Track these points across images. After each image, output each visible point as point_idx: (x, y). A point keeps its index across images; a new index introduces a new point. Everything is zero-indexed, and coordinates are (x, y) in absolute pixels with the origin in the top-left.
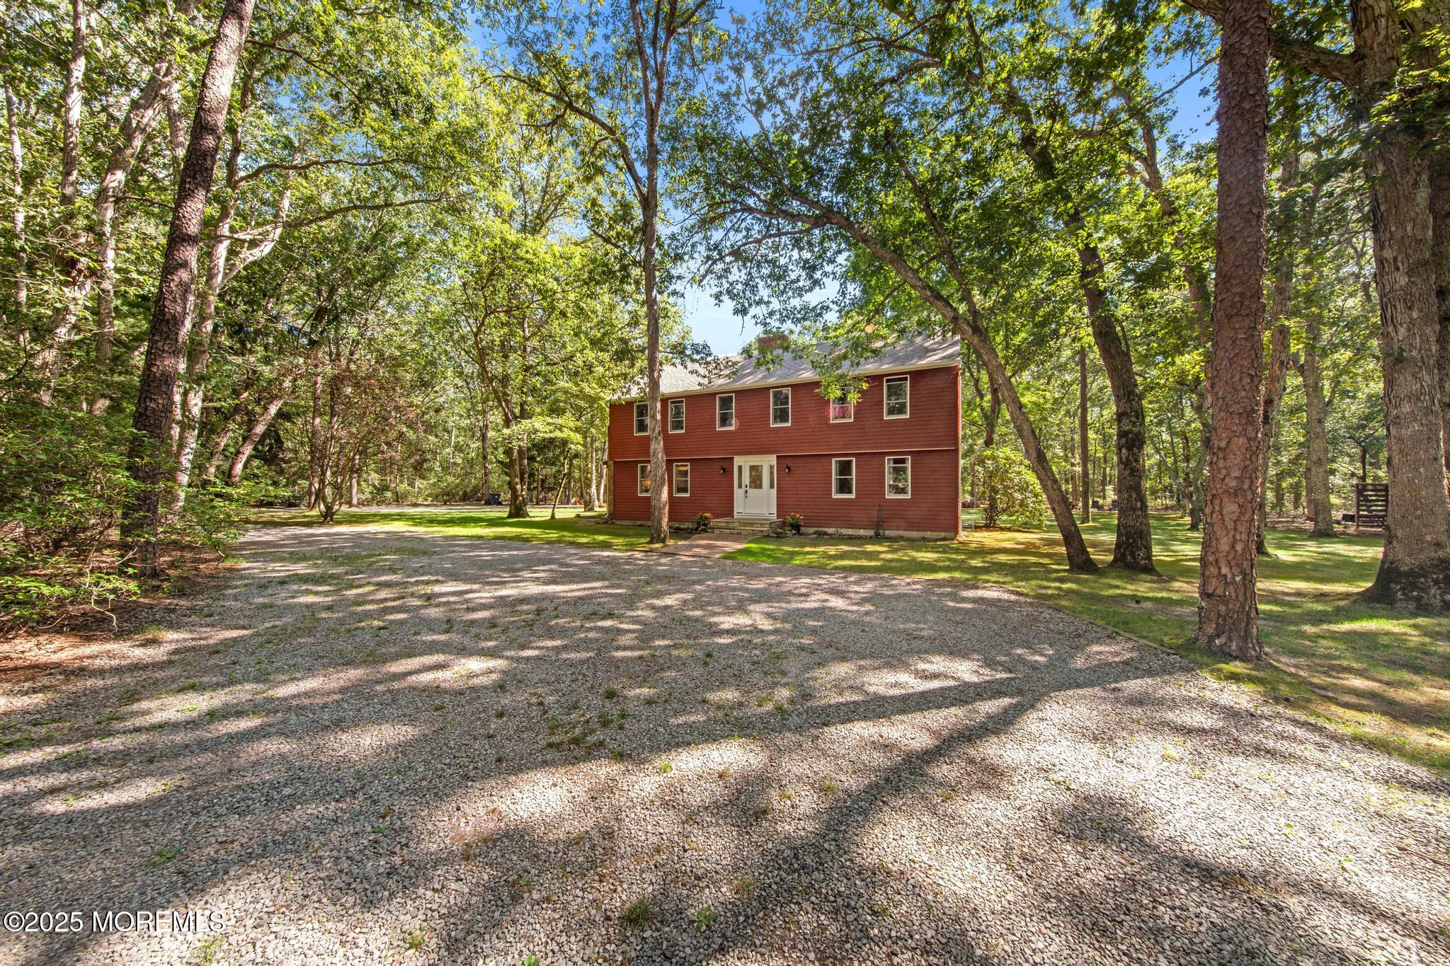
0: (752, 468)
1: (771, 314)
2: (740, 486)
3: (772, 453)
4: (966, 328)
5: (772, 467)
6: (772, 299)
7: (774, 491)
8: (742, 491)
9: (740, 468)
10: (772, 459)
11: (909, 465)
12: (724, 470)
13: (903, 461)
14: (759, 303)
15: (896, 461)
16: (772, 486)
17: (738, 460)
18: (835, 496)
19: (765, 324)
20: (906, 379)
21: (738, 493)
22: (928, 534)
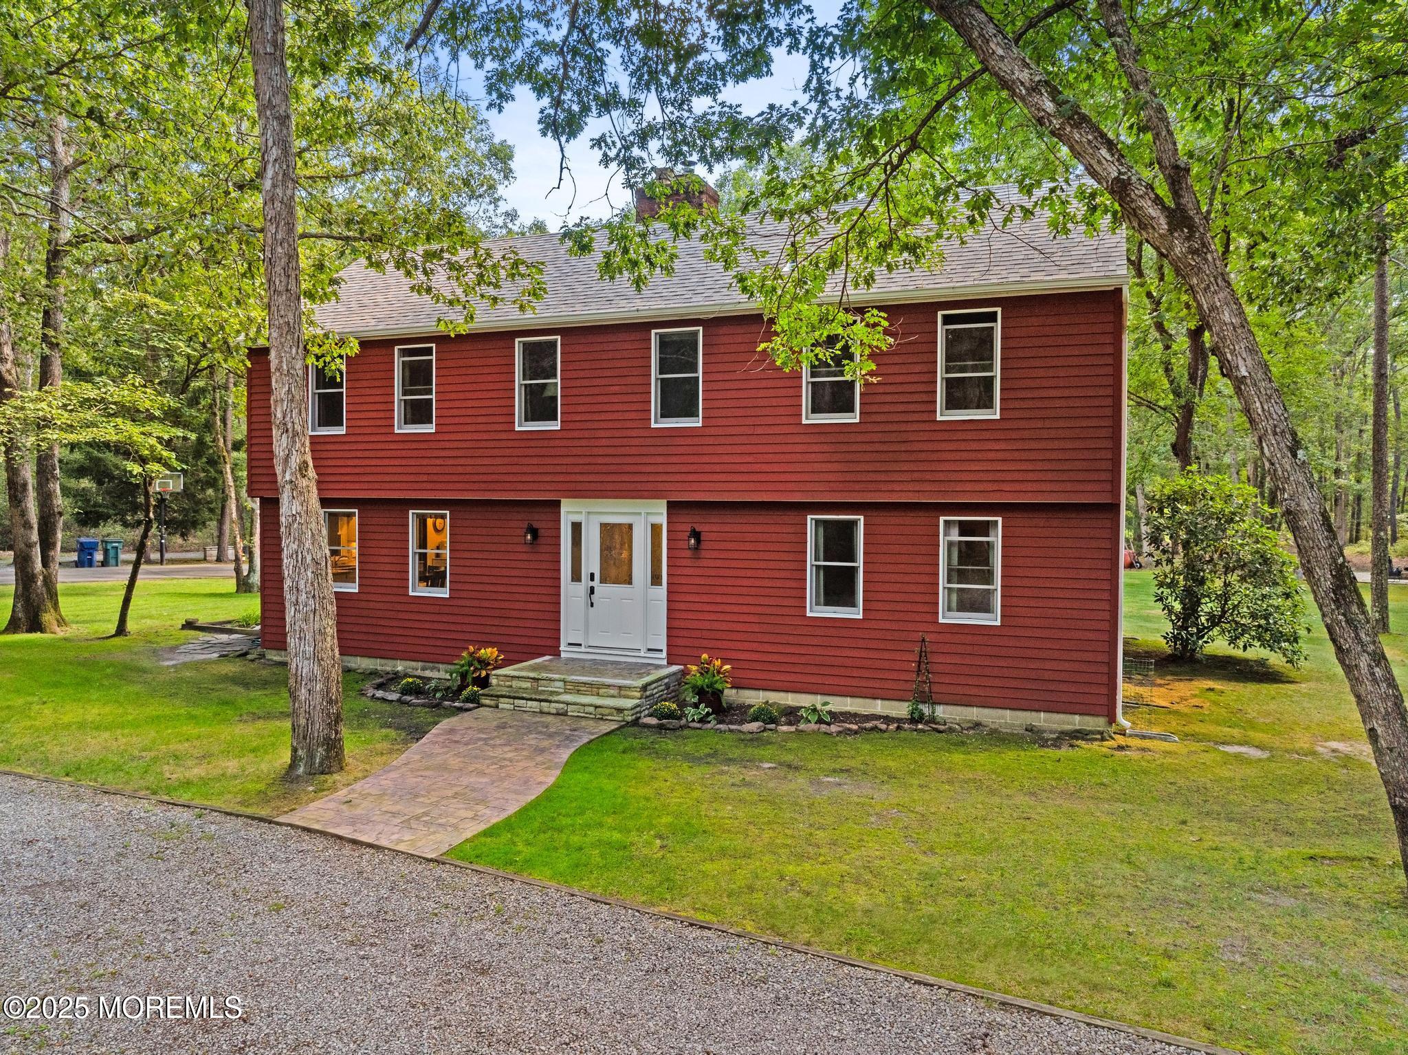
0: (607, 529)
1: (644, 136)
2: (576, 577)
3: (654, 494)
4: (1153, 212)
5: (656, 529)
6: (641, 97)
7: (662, 591)
8: (582, 588)
9: (576, 527)
10: (658, 512)
11: (996, 539)
12: (534, 532)
13: (984, 528)
14: (608, 103)
15: (965, 529)
16: (656, 580)
17: (570, 511)
18: (817, 611)
19: (630, 163)
20: (992, 317)
21: (571, 594)
22: (1041, 719)
